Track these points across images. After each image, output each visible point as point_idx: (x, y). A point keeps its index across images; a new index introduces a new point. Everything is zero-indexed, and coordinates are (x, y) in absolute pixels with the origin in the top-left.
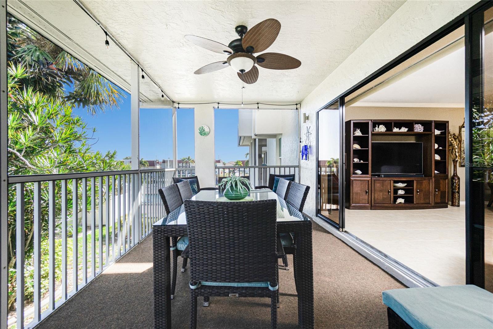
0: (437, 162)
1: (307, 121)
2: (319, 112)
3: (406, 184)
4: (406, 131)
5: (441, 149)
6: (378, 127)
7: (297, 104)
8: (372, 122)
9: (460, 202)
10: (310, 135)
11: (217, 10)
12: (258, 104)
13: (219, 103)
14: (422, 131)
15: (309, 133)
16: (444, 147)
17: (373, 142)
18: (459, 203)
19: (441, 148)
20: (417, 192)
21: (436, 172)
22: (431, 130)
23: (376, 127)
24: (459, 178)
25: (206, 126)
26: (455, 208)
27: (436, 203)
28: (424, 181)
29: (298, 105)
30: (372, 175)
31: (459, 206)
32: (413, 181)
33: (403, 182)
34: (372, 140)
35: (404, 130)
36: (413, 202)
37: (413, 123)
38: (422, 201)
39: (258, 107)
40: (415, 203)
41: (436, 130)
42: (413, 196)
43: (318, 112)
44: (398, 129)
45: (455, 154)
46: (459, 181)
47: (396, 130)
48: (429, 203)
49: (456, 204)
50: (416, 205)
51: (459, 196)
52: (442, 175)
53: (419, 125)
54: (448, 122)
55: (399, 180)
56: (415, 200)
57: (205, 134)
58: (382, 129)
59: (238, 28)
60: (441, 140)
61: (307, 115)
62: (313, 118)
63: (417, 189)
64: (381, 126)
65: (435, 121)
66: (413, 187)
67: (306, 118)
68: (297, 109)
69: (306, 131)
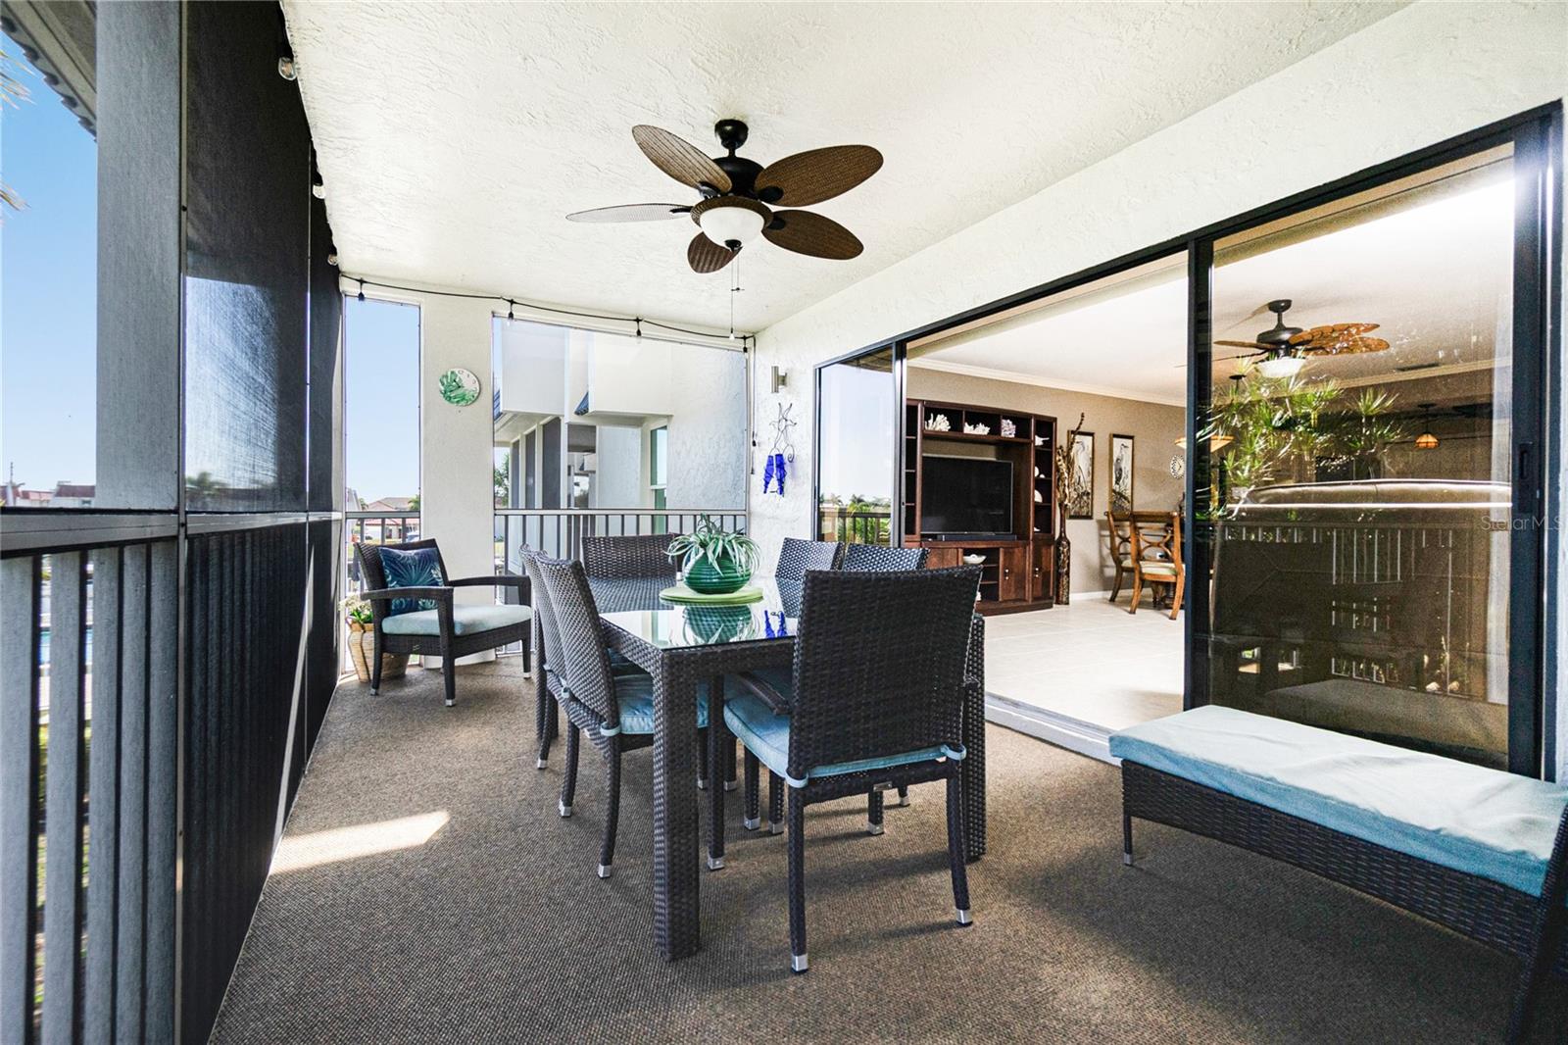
0: (1037, 505)
1: (780, 387)
2: (823, 370)
3: (984, 558)
4: (986, 433)
5: (1042, 479)
6: (934, 420)
7: (745, 338)
8: (923, 405)
9: (1071, 595)
10: (790, 428)
11: (704, 69)
12: (638, 320)
13: (512, 302)
14: (1013, 436)
15: (789, 422)
16: (1048, 474)
17: (925, 455)
18: (1068, 598)
19: (1042, 476)
20: (1005, 574)
21: (1036, 530)
22: (1029, 437)
23: (930, 419)
24: (1069, 543)
25: (466, 372)
26: (1062, 607)
27: (1035, 599)
28: (1016, 550)
29: (749, 339)
30: (923, 536)
31: (1067, 603)
32: (998, 549)
33: (979, 552)
34: (923, 451)
35: (982, 430)
36: (996, 598)
37: (999, 416)
38: (1013, 596)
39: (639, 333)
40: (1000, 600)
41: (1037, 437)
42: (998, 584)
43: (820, 369)
44: (972, 427)
45: (1064, 491)
46: (1069, 549)
47: (968, 429)
48: (1025, 600)
49: (1064, 599)
50: (1003, 605)
51: (1068, 582)
52: (1046, 536)
53: (1008, 421)
54: (1055, 419)
55: (974, 547)
56: (1000, 593)
57: (463, 399)
58: (941, 424)
59: (729, 125)
60: (1045, 457)
61: (781, 373)
62: (804, 383)
63: (1005, 568)
64: (940, 417)
65: (1036, 416)
66: (998, 563)
67: (780, 379)
68: (745, 350)
69: (776, 417)
